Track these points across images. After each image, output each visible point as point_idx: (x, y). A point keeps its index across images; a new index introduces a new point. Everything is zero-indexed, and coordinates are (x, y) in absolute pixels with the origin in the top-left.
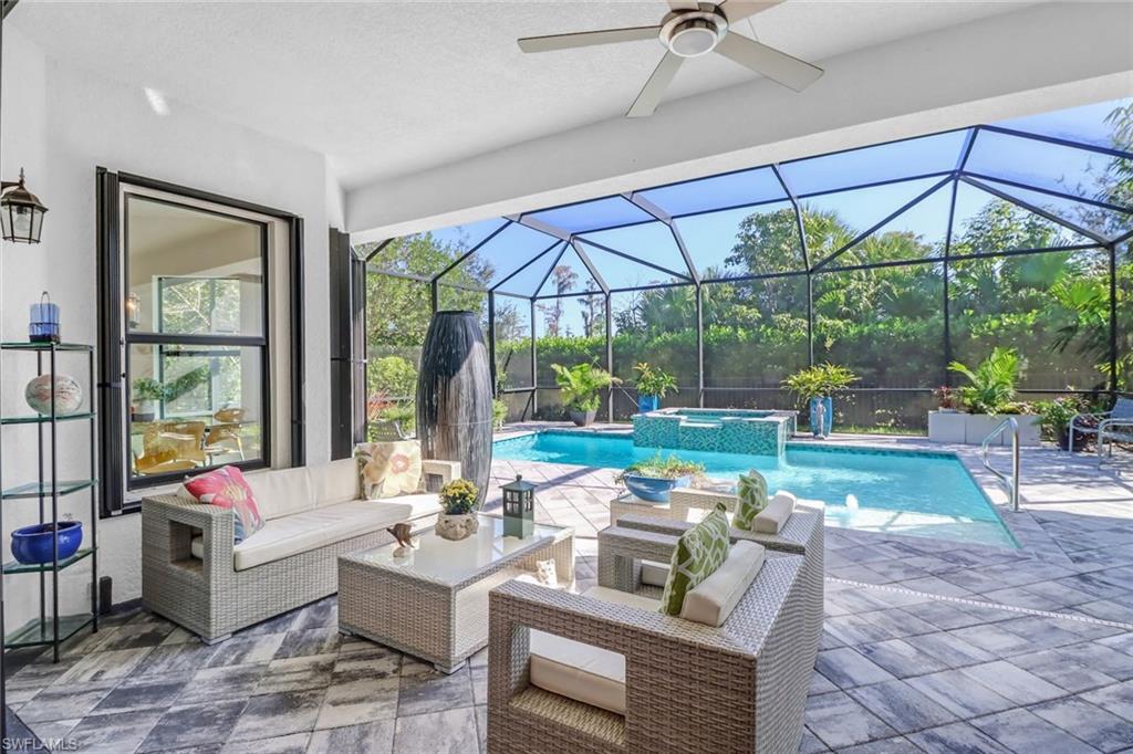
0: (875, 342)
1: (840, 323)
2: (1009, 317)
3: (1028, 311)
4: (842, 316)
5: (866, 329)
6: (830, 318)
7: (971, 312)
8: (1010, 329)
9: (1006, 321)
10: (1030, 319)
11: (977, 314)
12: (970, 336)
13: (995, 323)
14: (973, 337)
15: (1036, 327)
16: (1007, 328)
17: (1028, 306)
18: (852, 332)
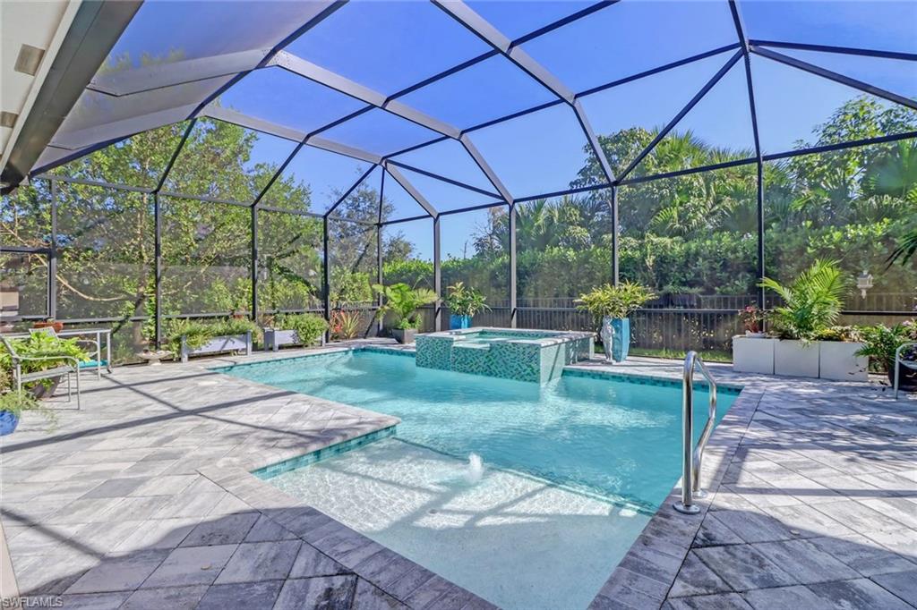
0: (701, 259)
1: (667, 240)
2: (856, 228)
3: (879, 219)
4: (672, 233)
5: (693, 246)
6: (658, 236)
7: (809, 223)
8: (855, 242)
9: (851, 232)
10: (879, 229)
11: (816, 225)
12: (806, 251)
13: (837, 235)
14: (809, 250)
15: (886, 239)
16: (851, 241)
17: (879, 215)
18: (677, 248)
